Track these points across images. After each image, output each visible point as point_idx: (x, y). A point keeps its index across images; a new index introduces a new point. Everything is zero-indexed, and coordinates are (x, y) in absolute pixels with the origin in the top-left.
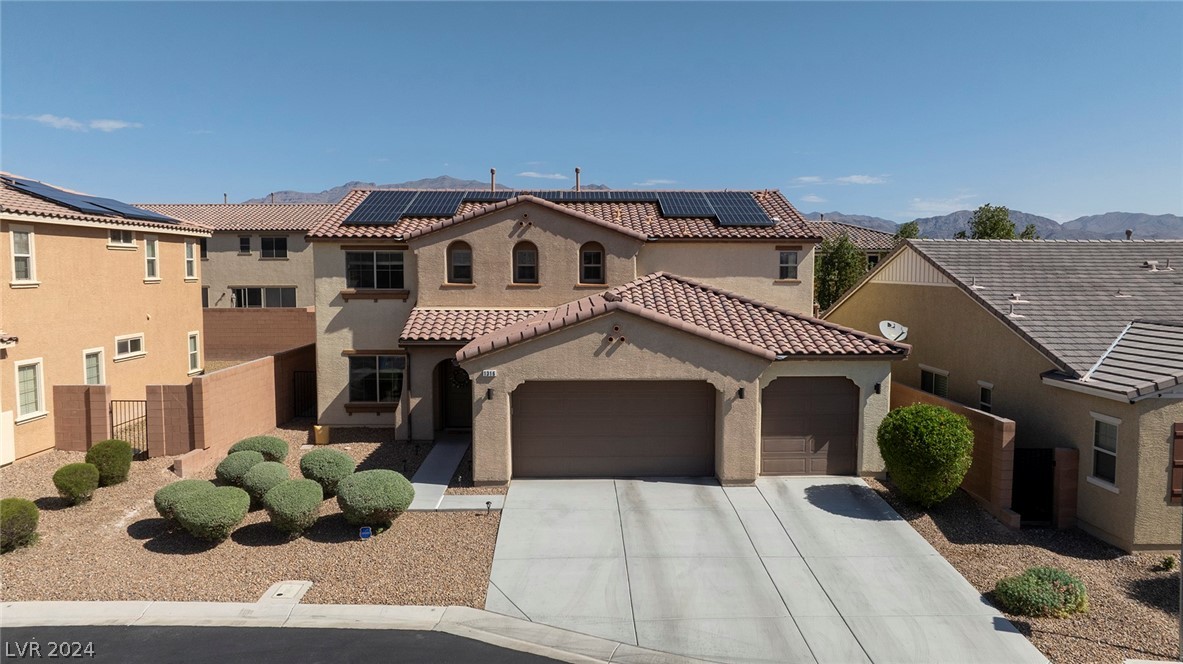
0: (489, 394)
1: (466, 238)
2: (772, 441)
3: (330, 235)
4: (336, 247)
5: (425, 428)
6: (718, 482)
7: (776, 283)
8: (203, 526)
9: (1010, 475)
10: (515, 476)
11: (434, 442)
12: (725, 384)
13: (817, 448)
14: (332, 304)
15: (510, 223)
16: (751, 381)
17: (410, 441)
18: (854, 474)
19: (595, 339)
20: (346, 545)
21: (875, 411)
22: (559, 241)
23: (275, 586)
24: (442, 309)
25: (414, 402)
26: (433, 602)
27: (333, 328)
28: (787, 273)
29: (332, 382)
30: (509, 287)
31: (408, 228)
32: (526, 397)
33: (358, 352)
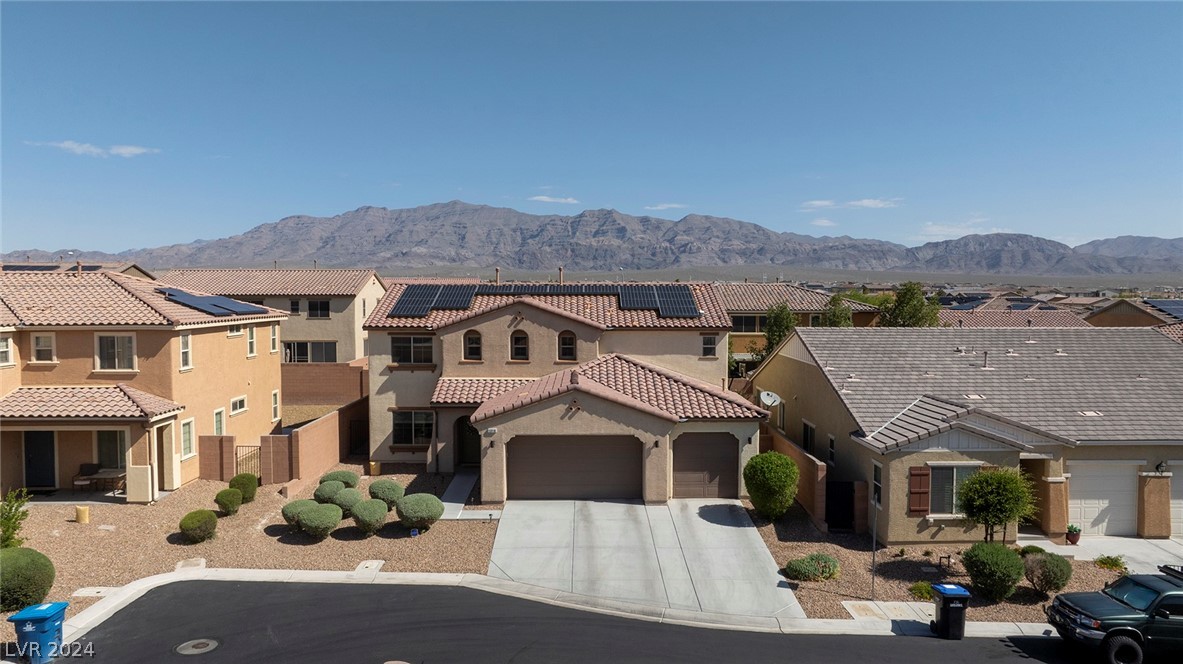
0: (492, 444)
1: (477, 328)
2: (680, 475)
3: (380, 325)
4: (385, 333)
5: (448, 464)
6: (643, 503)
7: (700, 359)
8: (317, 528)
9: (824, 498)
10: (508, 499)
11: (454, 474)
12: (647, 438)
13: (711, 480)
14: (381, 374)
15: (509, 318)
16: (663, 436)
17: (437, 473)
18: (737, 498)
19: (561, 408)
20: (403, 540)
21: (749, 453)
22: (543, 330)
23: (363, 563)
24: (460, 379)
25: (440, 446)
26: (457, 571)
27: (381, 391)
28: (709, 351)
29: (381, 429)
30: (508, 363)
31: (437, 319)
32: (516, 446)
33: (400, 408)
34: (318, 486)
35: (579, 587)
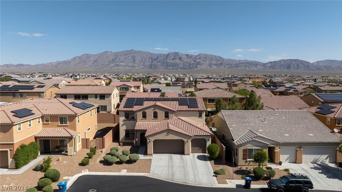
0: (150, 142)
1: (145, 111)
2: (193, 148)
3: (122, 110)
4: (123, 112)
5: (139, 144)
6: (184, 155)
7: (198, 118)
8: (112, 162)
9: (225, 155)
10: (153, 153)
11: (140, 146)
12: (185, 140)
13: (200, 149)
14: (122, 121)
15: (153, 108)
16: (189, 140)
17: (136, 146)
18: (206, 153)
19: (166, 133)
20: (131, 164)
21: (209, 143)
22: (161, 111)
23: (122, 170)
24: (141, 123)
25: (137, 139)
26: (143, 172)
27: (122, 126)
28: (200, 116)
29: (122, 134)
30: (153, 119)
31: (136, 108)
32: (155, 142)
33: (127, 129)
34: (110, 151)
35: (170, 176)
